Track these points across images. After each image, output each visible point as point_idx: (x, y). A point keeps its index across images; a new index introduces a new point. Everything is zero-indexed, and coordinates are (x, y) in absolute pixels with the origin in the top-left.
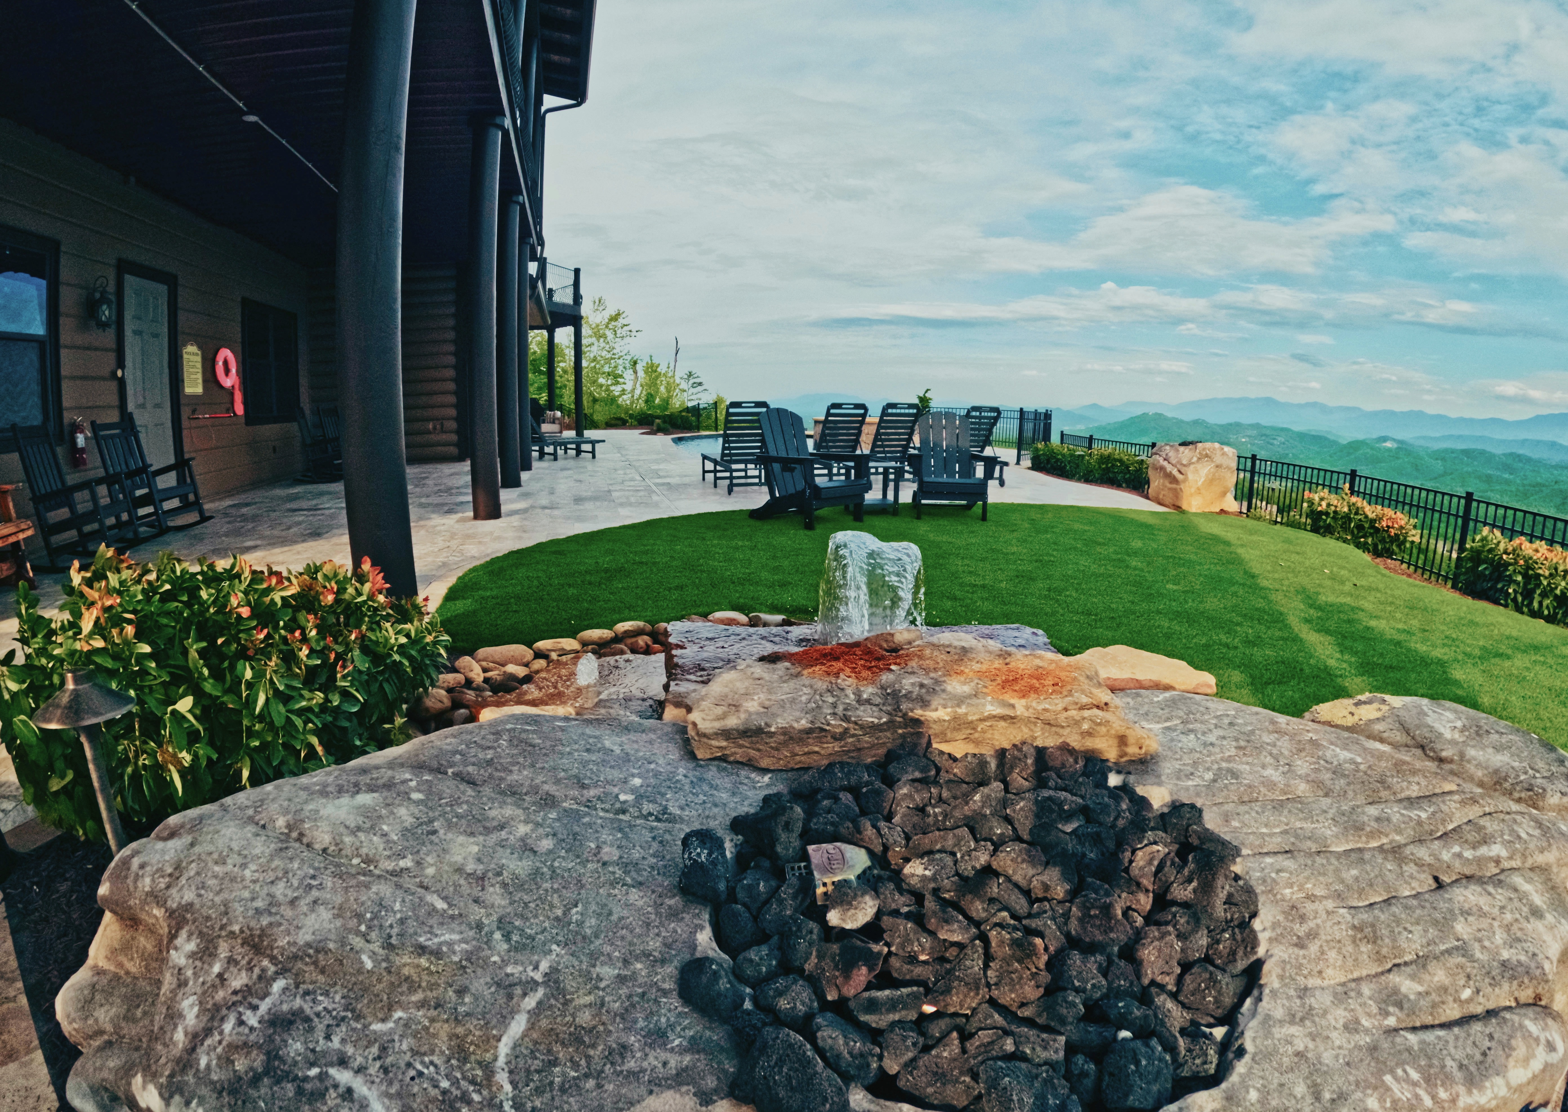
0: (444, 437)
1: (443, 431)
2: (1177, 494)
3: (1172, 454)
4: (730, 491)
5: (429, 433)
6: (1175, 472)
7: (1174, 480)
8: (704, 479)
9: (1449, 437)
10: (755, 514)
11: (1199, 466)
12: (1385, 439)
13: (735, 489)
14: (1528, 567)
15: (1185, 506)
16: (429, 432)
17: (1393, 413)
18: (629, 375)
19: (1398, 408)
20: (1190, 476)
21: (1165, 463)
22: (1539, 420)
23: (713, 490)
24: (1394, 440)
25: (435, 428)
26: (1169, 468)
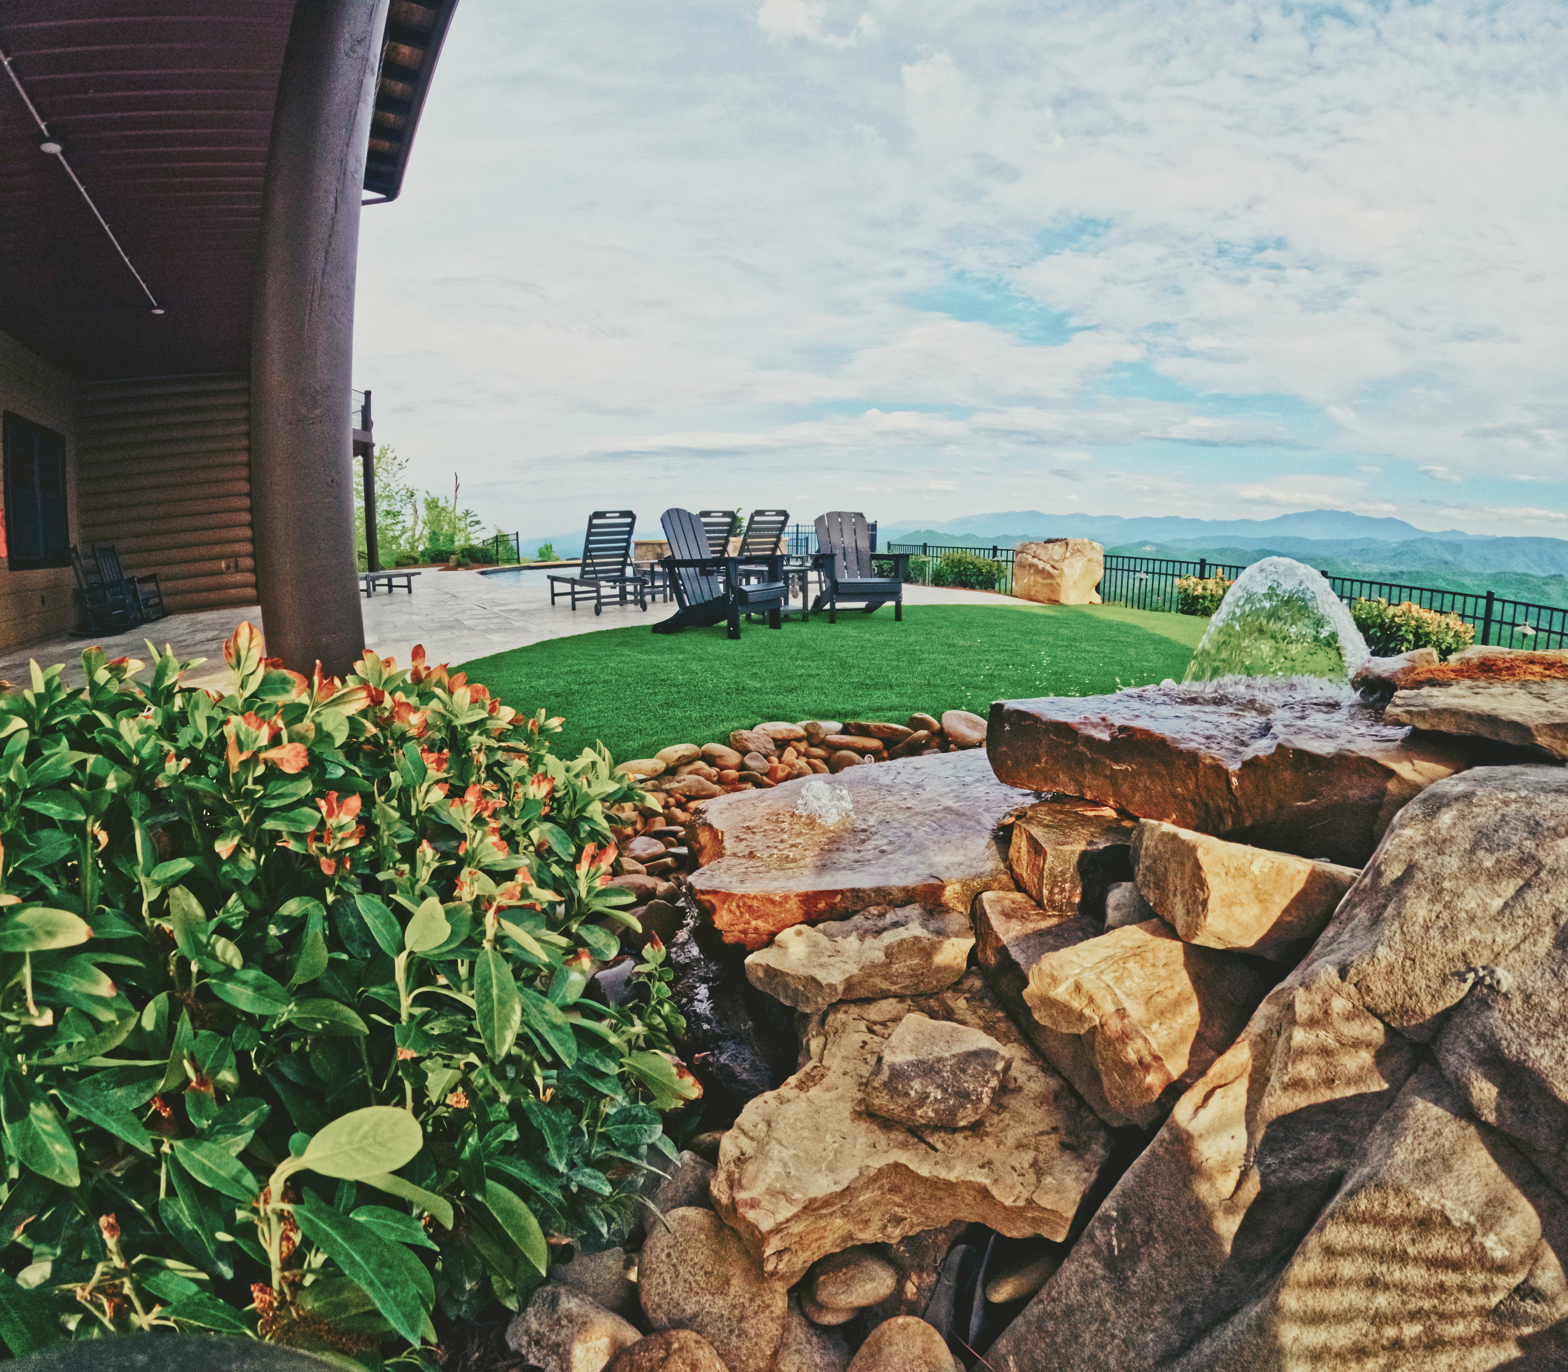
0: (239, 577)
1: (238, 570)
2: (1054, 588)
3: (1039, 551)
4: (598, 611)
5: (222, 573)
6: (1048, 568)
7: (1050, 576)
8: (553, 603)
9: (1204, 539)
10: (661, 628)
11: (1073, 560)
12: (1143, 544)
13: (604, 608)
14: (1419, 627)
15: (1063, 600)
16: (220, 573)
17: (1150, 519)
18: (408, 510)
19: (1154, 515)
20: (1066, 570)
21: (1035, 561)
22: (1286, 518)
23: (571, 612)
24: (1152, 544)
25: (228, 567)
26: (1041, 565)
